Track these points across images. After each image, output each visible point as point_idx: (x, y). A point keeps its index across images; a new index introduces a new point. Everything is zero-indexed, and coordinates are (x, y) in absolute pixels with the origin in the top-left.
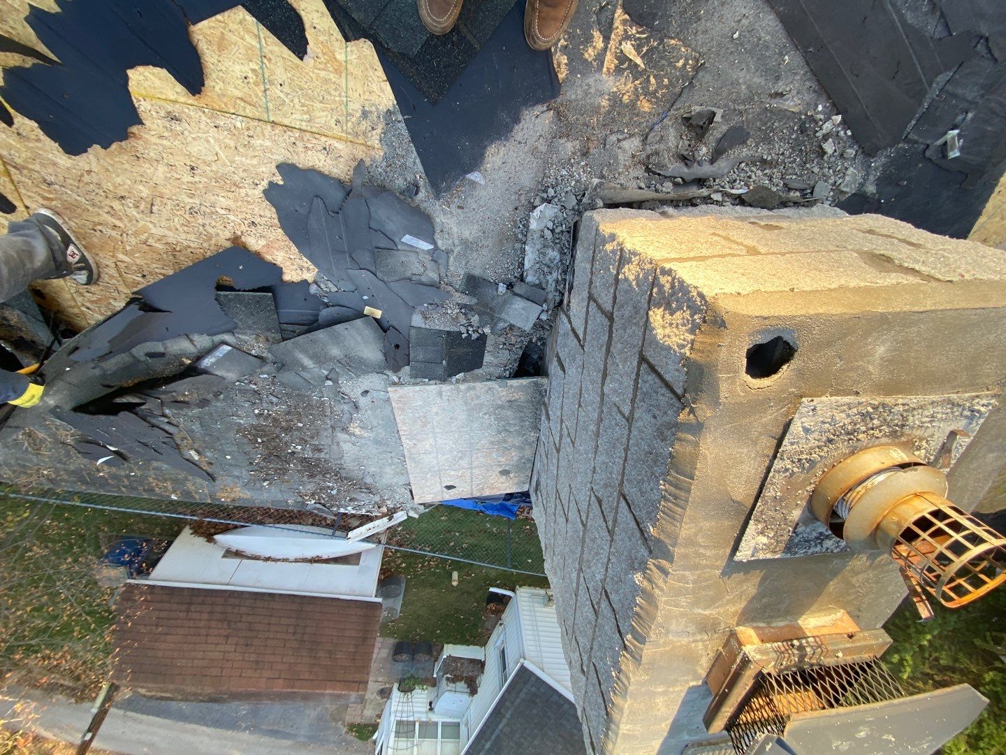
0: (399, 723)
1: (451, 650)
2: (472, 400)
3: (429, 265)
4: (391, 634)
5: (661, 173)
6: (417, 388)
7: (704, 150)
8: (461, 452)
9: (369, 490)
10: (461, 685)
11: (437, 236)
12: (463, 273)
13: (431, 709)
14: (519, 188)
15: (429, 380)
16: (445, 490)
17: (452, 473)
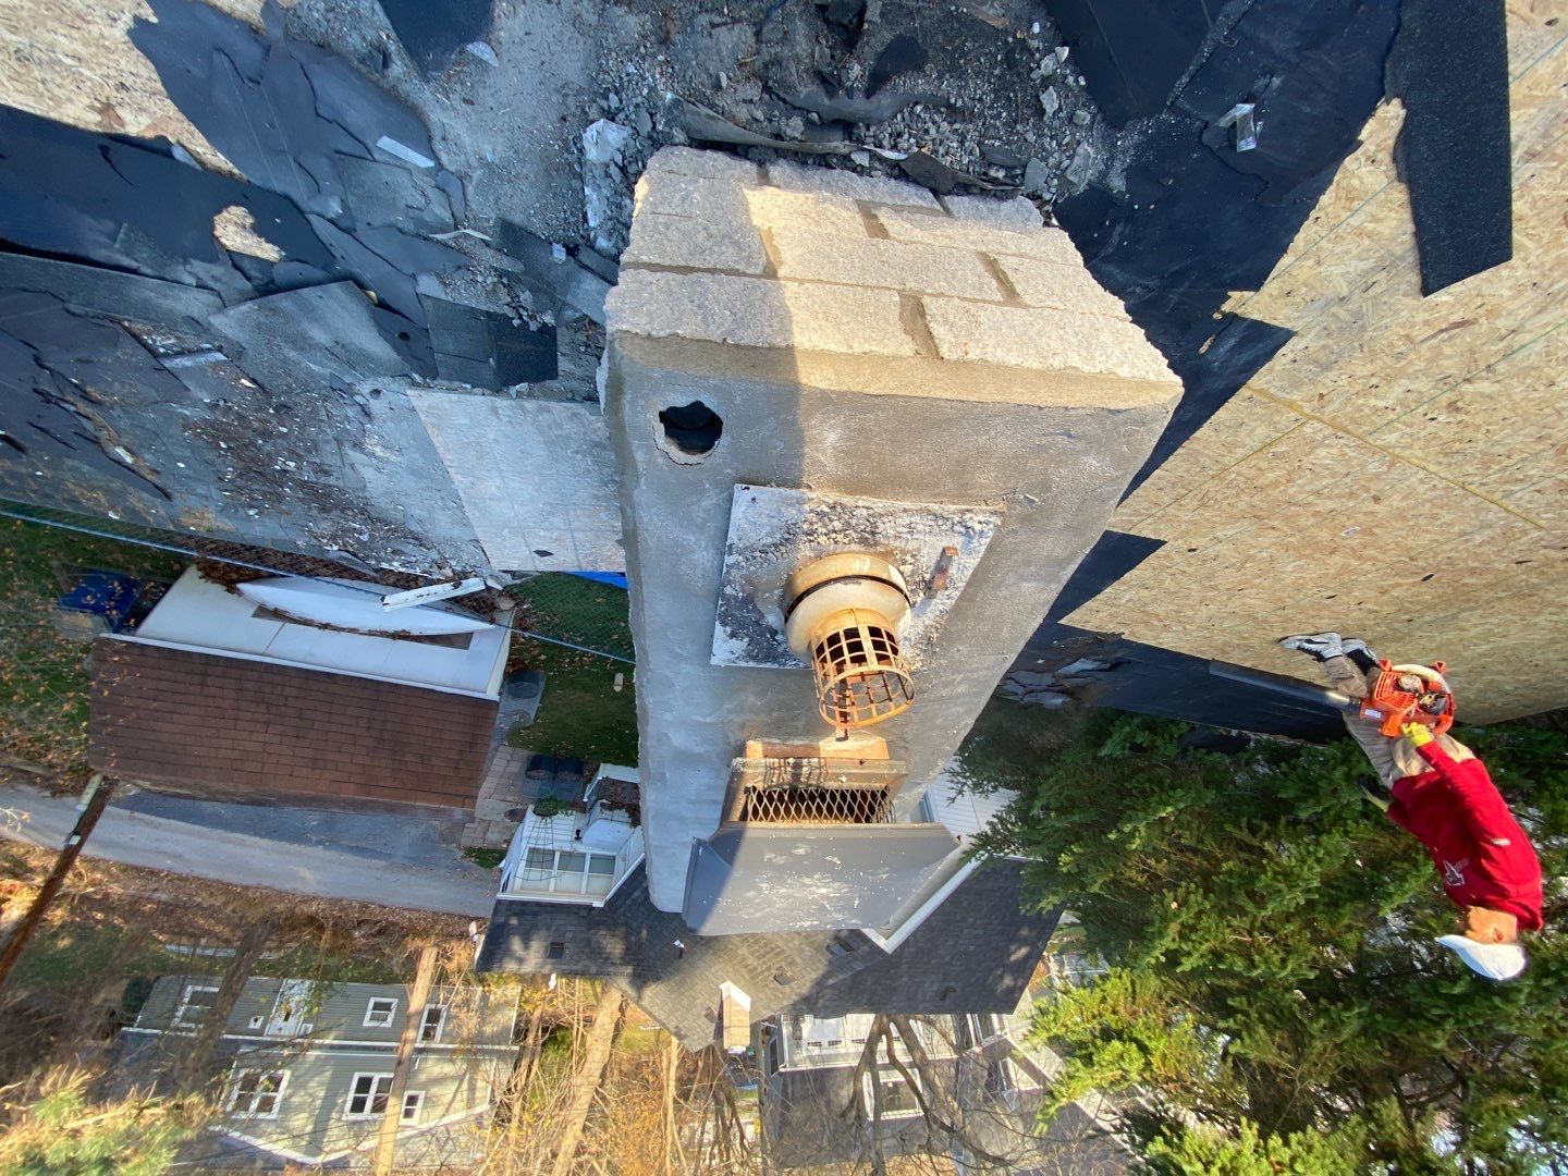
0: (532, 851)
1: (607, 771)
2: (550, 427)
3: (433, 194)
4: (525, 744)
5: (788, 99)
6: (454, 397)
7: (856, 70)
8: (550, 504)
9: (419, 541)
10: (622, 814)
11: (438, 146)
12: (494, 216)
13: (578, 838)
14: (560, 83)
15: (473, 387)
16: (536, 555)
17: (542, 533)
